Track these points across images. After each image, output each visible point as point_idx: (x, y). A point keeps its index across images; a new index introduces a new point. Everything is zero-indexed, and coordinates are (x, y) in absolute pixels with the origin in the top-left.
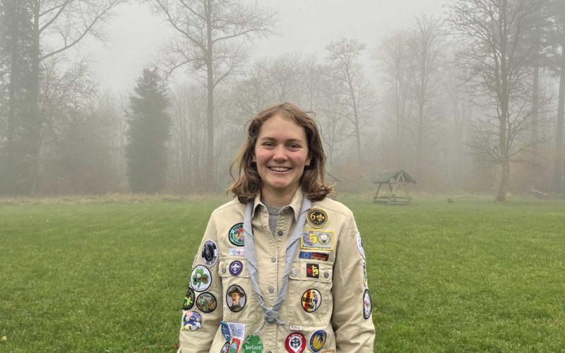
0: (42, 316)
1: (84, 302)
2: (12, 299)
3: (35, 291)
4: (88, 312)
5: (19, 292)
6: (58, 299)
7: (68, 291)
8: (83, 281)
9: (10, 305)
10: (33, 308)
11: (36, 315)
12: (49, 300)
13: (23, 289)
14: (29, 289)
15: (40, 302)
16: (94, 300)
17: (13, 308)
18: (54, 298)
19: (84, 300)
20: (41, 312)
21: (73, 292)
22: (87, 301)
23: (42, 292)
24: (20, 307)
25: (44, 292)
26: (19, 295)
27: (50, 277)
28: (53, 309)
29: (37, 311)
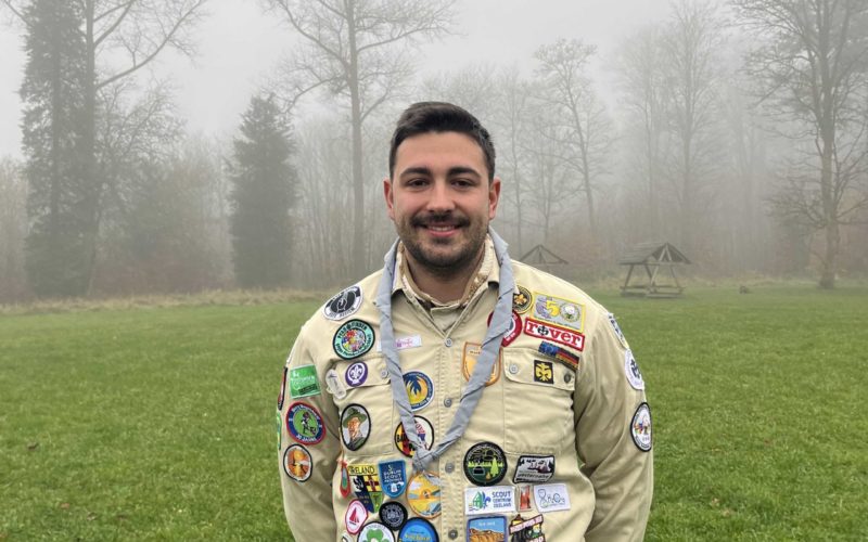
0: (114, 522)
1: (186, 491)
2: (62, 486)
3: (101, 469)
4: (196, 512)
5: (74, 473)
6: (141, 485)
7: (157, 469)
8: (181, 448)
9: (59, 499)
10: (98, 504)
11: (104, 519)
12: (126, 488)
13: (81, 466)
14: (92, 465)
15: (110, 492)
16: (202, 486)
17: (63, 506)
18: (134, 483)
19: (187, 486)
20: (114, 514)
21: (166, 472)
22: (192, 488)
23: (112, 472)
24: (77, 505)
25: (116, 473)
26: (74, 479)
27: (125, 442)
28: (134, 507)
29: (105, 513)
